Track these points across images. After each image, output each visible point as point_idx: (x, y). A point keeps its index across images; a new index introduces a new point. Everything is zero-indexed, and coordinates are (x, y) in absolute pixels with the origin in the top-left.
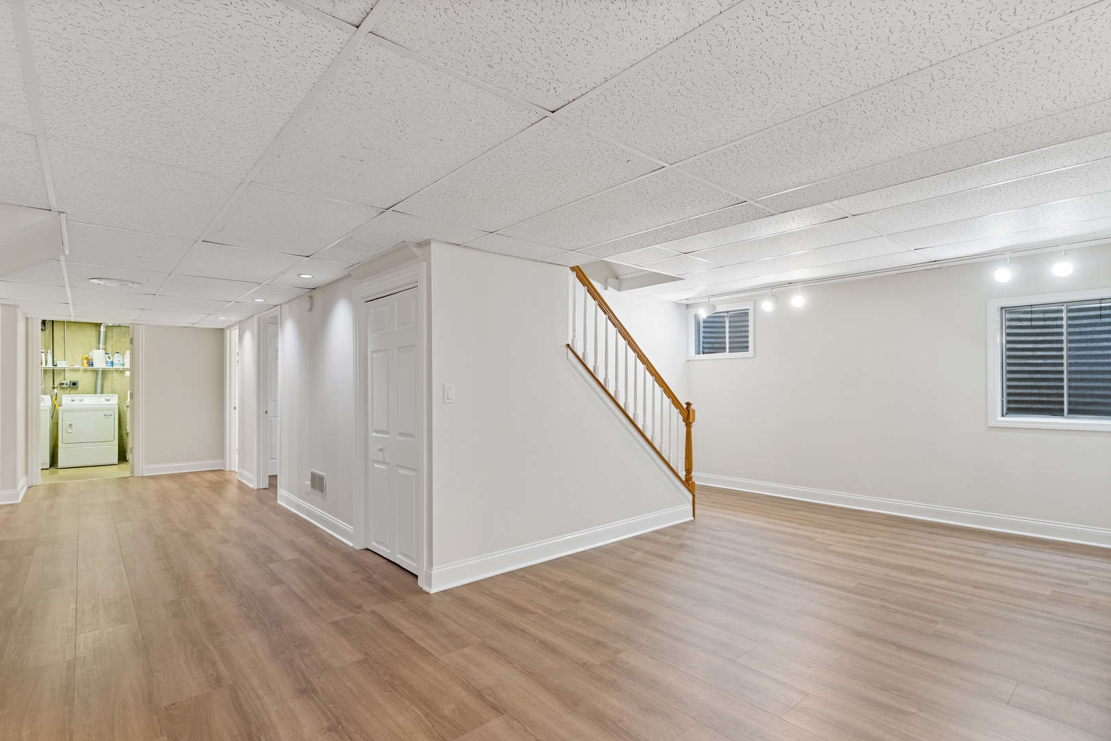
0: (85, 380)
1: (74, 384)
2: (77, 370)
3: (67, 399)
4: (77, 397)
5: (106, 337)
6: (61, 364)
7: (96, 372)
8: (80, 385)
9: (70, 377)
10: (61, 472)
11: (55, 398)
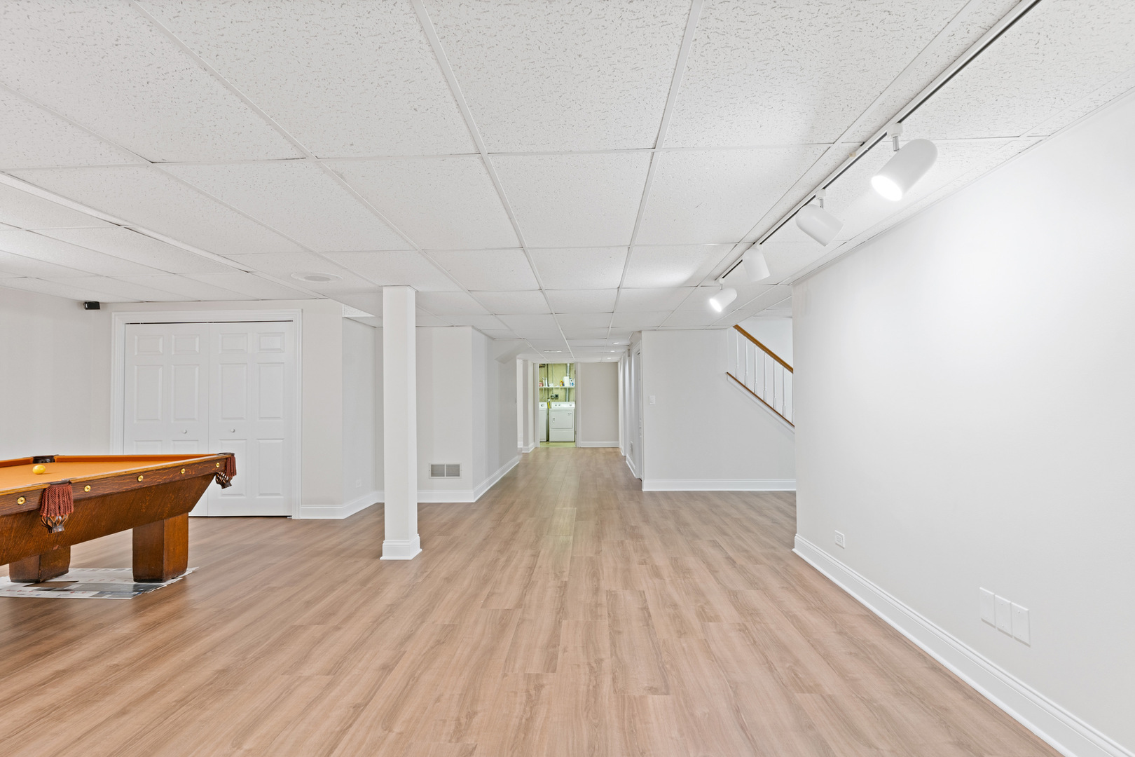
0: (561, 394)
1: (557, 396)
2: (557, 389)
3: (553, 404)
4: (558, 403)
5: (570, 369)
6: (551, 386)
7: (566, 389)
8: (559, 397)
9: (555, 392)
10: (551, 444)
11: (549, 404)
